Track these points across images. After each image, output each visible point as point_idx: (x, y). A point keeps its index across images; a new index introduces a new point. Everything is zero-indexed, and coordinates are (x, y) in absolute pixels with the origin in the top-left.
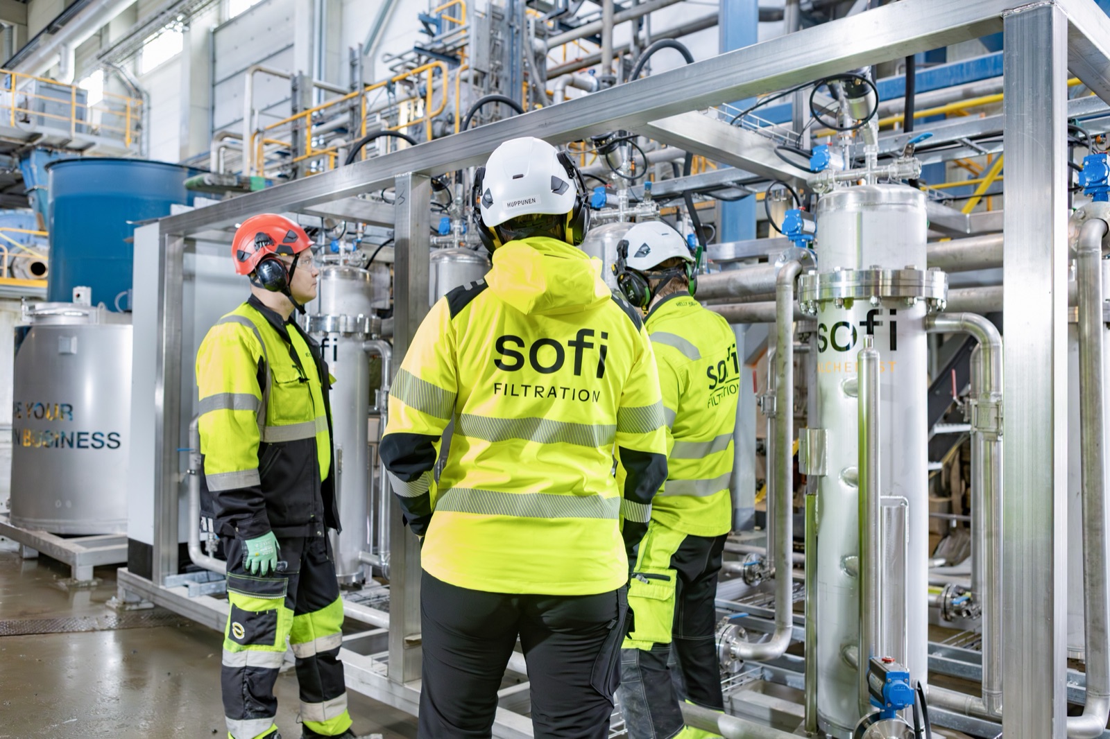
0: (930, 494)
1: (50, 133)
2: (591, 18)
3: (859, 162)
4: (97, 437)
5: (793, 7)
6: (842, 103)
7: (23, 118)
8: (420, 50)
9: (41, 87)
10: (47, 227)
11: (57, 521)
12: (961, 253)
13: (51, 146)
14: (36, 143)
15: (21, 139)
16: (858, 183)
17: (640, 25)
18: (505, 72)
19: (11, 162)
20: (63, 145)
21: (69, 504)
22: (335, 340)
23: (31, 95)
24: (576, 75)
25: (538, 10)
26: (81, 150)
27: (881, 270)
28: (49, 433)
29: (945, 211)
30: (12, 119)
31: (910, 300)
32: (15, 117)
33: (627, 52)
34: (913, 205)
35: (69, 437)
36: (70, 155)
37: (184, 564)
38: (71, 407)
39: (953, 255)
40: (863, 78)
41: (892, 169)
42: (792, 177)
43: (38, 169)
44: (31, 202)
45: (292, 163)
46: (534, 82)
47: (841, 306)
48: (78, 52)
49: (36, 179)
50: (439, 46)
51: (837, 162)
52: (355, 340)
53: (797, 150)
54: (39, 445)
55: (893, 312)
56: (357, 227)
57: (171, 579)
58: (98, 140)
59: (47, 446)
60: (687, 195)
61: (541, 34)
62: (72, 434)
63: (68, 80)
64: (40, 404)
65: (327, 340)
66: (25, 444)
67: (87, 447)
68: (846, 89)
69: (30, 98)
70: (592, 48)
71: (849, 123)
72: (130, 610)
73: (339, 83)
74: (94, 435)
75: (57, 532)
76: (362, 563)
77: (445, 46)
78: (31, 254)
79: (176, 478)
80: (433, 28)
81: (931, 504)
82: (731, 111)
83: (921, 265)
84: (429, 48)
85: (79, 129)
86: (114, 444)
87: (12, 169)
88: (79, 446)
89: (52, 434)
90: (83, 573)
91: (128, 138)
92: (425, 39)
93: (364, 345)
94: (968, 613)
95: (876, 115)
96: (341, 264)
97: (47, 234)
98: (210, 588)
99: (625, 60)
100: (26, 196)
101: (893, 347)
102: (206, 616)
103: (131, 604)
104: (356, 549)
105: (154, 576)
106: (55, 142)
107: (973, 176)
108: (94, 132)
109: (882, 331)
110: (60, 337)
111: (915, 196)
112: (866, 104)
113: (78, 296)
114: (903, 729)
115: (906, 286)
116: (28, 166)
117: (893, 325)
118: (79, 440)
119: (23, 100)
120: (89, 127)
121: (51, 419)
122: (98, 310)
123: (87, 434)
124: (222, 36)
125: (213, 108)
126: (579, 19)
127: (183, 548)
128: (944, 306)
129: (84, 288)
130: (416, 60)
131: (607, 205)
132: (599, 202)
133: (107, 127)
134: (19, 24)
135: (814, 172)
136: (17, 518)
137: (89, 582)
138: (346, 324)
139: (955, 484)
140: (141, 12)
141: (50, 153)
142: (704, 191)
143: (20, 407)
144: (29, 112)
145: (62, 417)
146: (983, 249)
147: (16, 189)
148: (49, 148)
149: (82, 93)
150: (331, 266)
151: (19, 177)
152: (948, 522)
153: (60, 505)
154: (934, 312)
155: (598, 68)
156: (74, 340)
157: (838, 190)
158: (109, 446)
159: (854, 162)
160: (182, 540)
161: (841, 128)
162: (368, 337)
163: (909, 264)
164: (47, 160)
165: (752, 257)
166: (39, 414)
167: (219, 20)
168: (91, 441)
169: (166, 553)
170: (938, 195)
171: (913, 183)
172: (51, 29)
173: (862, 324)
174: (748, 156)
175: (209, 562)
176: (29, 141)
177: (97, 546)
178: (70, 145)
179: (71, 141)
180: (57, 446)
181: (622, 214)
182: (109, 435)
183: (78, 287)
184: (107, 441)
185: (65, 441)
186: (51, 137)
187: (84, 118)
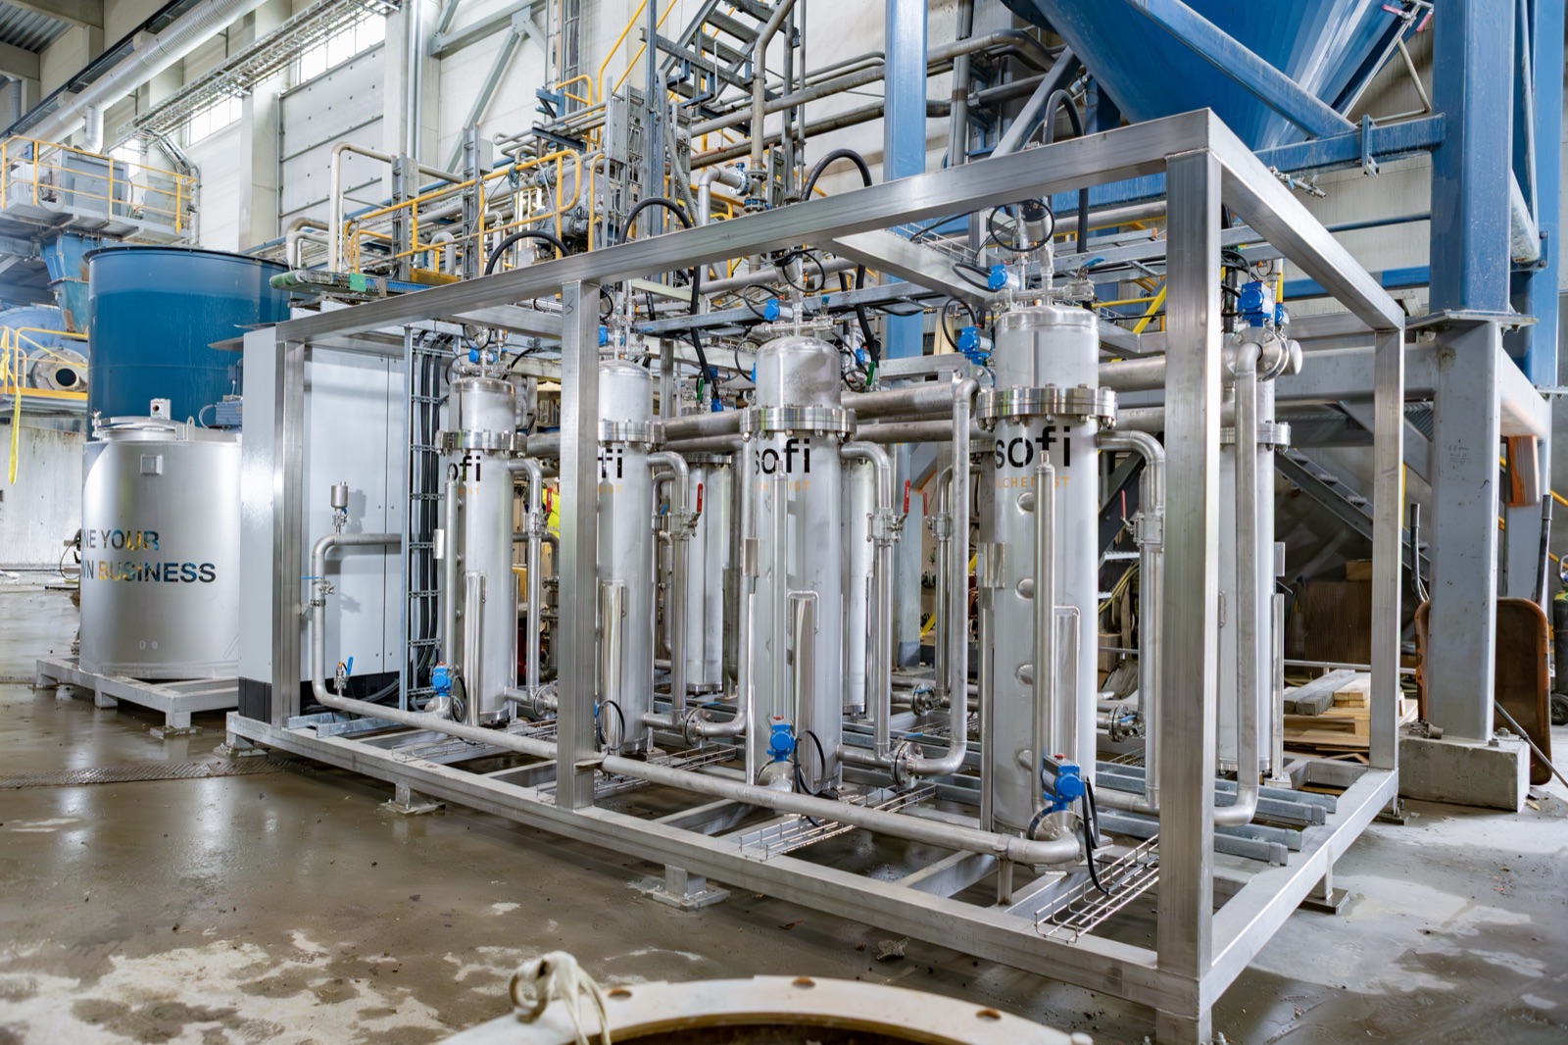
0: (1100, 630)
1: (79, 212)
2: (737, 104)
3: (1034, 281)
4: (188, 568)
5: (960, 104)
6: (1018, 222)
7: (47, 195)
8: (539, 131)
9: (69, 158)
10: (85, 329)
11: (141, 665)
12: (1130, 373)
13: (83, 229)
14: (63, 226)
15: (44, 221)
16: (1034, 304)
17: (793, 115)
18: (645, 163)
19: (31, 248)
20: (99, 230)
21: (155, 645)
22: (478, 458)
23: (57, 168)
24: (721, 166)
25: (681, 94)
26: (119, 236)
27: (1055, 388)
28: (130, 565)
29: (1116, 331)
30: (35, 196)
31: (1083, 418)
32: (38, 194)
33: (778, 143)
34: (1087, 326)
35: (154, 569)
36: (107, 242)
37: (308, 704)
38: (156, 535)
39: (1124, 375)
40: (1041, 203)
41: (1066, 289)
42: (967, 294)
43: (66, 258)
44: (56, 297)
45: (395, 259)
46: (676, 174)
47: (1018, 423)
48: (108, 116)
49: (63, 269)
50: (560, 128)
51: (1014, 281)
52: (499, 459)
53: (974, 268)
54: (118, 579)
55: (1067, 429)
56: (498, 335)
57: (293, 721)
58: (142, 225)
59: (128, 580)
60: (858, 309)
61: (683, 122)
62: (159, 565)
63: (96, 149)
64: (119, 531)
65: (470, 458)
67: (176, 580)
68: (1024, 212)
69: (54, 171)
70: (738, 138)
71: (1025, 243)
72: (243, 757)
73: (437, 164)
74: (184, 566)
75: (141, 677)
76: (507, 699)
77: (569, 129)
78: (57, 359)
79: (297, 610)
80: (554, 107)
81: (1101, 640)
82: (912, 228)
83: (1093, 383)
84: (550, 130)
85: (117, 210)
86: (209, 577)
87: (32, 257)
88: (166, 579)
89: (133, 566)
90: (179, 720)
91: (178, 223)
92: (543, 120)
93: (509, 464)
94: (1135, 731)
95: (1052, 238)
96: (484, 375)
97: (83, 336)
98: (339, 728)
99: (776, 153)
100: (49, 289)
101: (1067, 463)
102: (338, 757)
103: (243, 750)
104: (500, 685)
105: (274, 719)
106: (87, 225)
107: (1146, 292)
108: (137, 214)
109: (1057, 447)
110: (144, 455)
111: (1088, 318)
112: (1043, 226)
113: (157, 408)
114: (1073, 820)
115: (1079, 405)
116: (53, 253)
117: (1067, 441)
118: (166, 572)
119: (46, 173)
120: (129, 208)
121: (132, 548)
122: (187, 424)
123: (177, 565)
124: (291, 103)
125: (281, 189)
126: (722, 103)
127: (307, 688)
128: (1114, 424)
129: (162, 400)
130: (535, 143)
131: (781, 318)
132: (771, 315)
133: (151, 209)
134: (29, 78)
135: (992, 291)
137: (187, 730)
138: (489, 441)
139: (1125, 619)
140: (188, 71)
141: (85, 239)
142: (876, 305)
143: (94, 535)
144: (55, 188)
145: (146, 546)
146: (1151, 370)
147: (37, 281)
148: (80, 232)
149: (121, 167)
150: (473, 377)
151: (41, 266)
152: (1118, 655)
153: (145, 644)
154: (1106, 431)
155: (746, 159)
156: (159, 459)
157: (1015, 309)
158: (201, 578)
159: (1030, 282)
160: (305, 679)
161: (1018, 248)
162: (513, 454)
163: (1082, 383)
165: (919, 375)
166: (118, 543)
167: (289, 84)
168: (181, 573)
169: (286, 693)
170: (1110, 314)
171: (1087, 305)
172: (74, 86)
173: (1038, 440)
174: (924, 272)
175: (339, 700)
176: (55, 224)
177: (194, 690)
178: (106, 229)
179: (108, 224)
180: (140, 579)
181: (797, 327)
182: (202, 567)
183: (156, 400)
184: (199, 573)
185: (150, 573)
186: (83, 219)
187: (123, 197)
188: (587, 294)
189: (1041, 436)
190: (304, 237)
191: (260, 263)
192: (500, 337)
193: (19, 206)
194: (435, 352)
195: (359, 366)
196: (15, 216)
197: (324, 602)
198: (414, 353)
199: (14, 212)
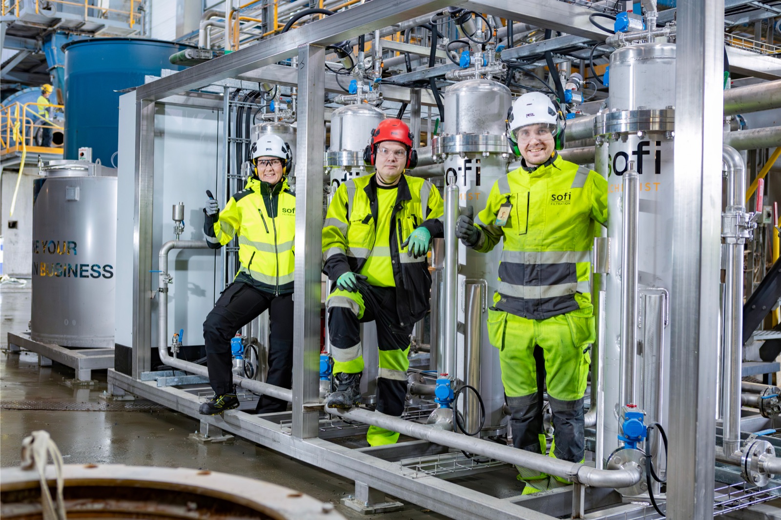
1: (68, 17)
4: (95, 268)
7: (45, 6)
10: (64, 102)
11: (66, 337)
13: (68, 29)
14: (55, 27)
15: (44, 24)
19: (36, 45)
20: (78, 28)
21: (74, 323)
26: (93, 32)
27: (652, 109)
28: (59, 266)
30: (37, 7)
31: (668, 134)
32: (39, 6)
35: (74, 268)
36: (84, 37)
37: (156, 364)
38: (75, 244)
41: (665, 30)
43: (57, 50)
44: (52, 79)
45: (263, 38)
47: (617, 140)
49: (56, 58)
51: (636, 25)
54: (51, 275)
55: (658, 143)
56: (292, 90)
57: (145, 375)
58: (107, 23)
59: (57, 276)
60: (549, 55)
62: (77, 266)
64: (53, 242)
66: (42, 275)
67: (88, 277)
72: (116, 401)
74: (93, 267)
75: (65, 345)
79: (149, 295)
85: (91, 13)
86: (108, 275)
87: (36, 51)
88: (81, 276)
89: (61, 266)
90: (84, 375)
91: (131, 20)
94: (779, 408)
96: (276, 120)
97: (63, 107)
98: (173, 381)
100: (48, 74)
101: (658, 171)
102: (168, 400)
103: (117, 396)
105: (133, 373)
106: (71, 25)
108: (104, 15)
109: (649, 161)
110: (67, 187)
113: (82, 154)
116: (50, 47)
117: (658, 153)
118: (82, 271)
120: (99, 11)
121: (61, 253)
122: (96, 165)
123: (88, 266)
127: (155, 352)
129: (87, 148)
132: (464, 64)
133: (114, 10)
136: (37, 334)
137: (88, 382)
141: (67, 35)
143: (38, 244)
145: (69, 252)
147: (40, 69)
148: (66, 31)
150: (269, 123)
151: (42, 58)
153: (68, 322)
156: (78, 189)
158: (104, 276)
160: (154, 346)
164: (64, 41)
166: (52, 250)
168: (90, 272)
169: (141, 355)
173: (634, 153)
175: (174, 361)
176: (51, 26)
177: (94, 355)
178: (84, 28)
179: (84, 24)
180: (65, 275)
181: (477, 72)
182: (104, 267)
183: (83, 148)
184: (102, 272)
185: (71, 271)
186: (68, 21)
187: (95, 4)
188: (314, 53)
189: (636, 150)
190: (212, 25)
191: (178, 46)
192: (294, 92)
193: (27, 15)
194: (247, 105)
195: (196, 117)
196: (25, 22)
197: (167, 290)
198: (230, 106)
199: (24, 20)
